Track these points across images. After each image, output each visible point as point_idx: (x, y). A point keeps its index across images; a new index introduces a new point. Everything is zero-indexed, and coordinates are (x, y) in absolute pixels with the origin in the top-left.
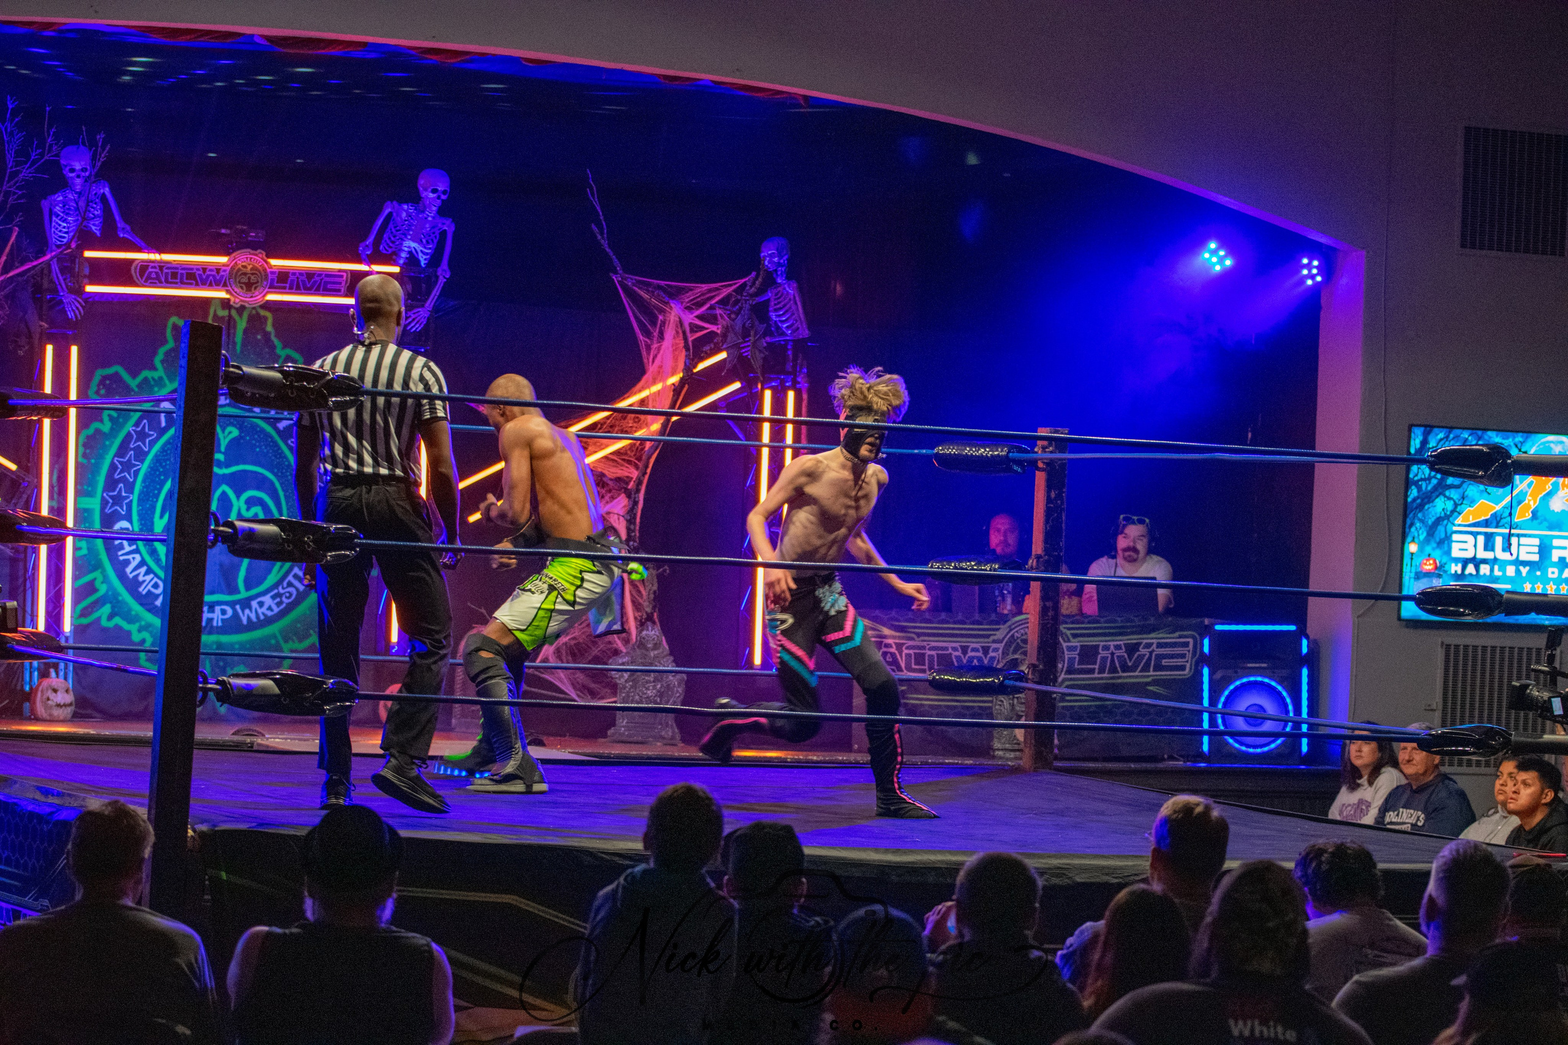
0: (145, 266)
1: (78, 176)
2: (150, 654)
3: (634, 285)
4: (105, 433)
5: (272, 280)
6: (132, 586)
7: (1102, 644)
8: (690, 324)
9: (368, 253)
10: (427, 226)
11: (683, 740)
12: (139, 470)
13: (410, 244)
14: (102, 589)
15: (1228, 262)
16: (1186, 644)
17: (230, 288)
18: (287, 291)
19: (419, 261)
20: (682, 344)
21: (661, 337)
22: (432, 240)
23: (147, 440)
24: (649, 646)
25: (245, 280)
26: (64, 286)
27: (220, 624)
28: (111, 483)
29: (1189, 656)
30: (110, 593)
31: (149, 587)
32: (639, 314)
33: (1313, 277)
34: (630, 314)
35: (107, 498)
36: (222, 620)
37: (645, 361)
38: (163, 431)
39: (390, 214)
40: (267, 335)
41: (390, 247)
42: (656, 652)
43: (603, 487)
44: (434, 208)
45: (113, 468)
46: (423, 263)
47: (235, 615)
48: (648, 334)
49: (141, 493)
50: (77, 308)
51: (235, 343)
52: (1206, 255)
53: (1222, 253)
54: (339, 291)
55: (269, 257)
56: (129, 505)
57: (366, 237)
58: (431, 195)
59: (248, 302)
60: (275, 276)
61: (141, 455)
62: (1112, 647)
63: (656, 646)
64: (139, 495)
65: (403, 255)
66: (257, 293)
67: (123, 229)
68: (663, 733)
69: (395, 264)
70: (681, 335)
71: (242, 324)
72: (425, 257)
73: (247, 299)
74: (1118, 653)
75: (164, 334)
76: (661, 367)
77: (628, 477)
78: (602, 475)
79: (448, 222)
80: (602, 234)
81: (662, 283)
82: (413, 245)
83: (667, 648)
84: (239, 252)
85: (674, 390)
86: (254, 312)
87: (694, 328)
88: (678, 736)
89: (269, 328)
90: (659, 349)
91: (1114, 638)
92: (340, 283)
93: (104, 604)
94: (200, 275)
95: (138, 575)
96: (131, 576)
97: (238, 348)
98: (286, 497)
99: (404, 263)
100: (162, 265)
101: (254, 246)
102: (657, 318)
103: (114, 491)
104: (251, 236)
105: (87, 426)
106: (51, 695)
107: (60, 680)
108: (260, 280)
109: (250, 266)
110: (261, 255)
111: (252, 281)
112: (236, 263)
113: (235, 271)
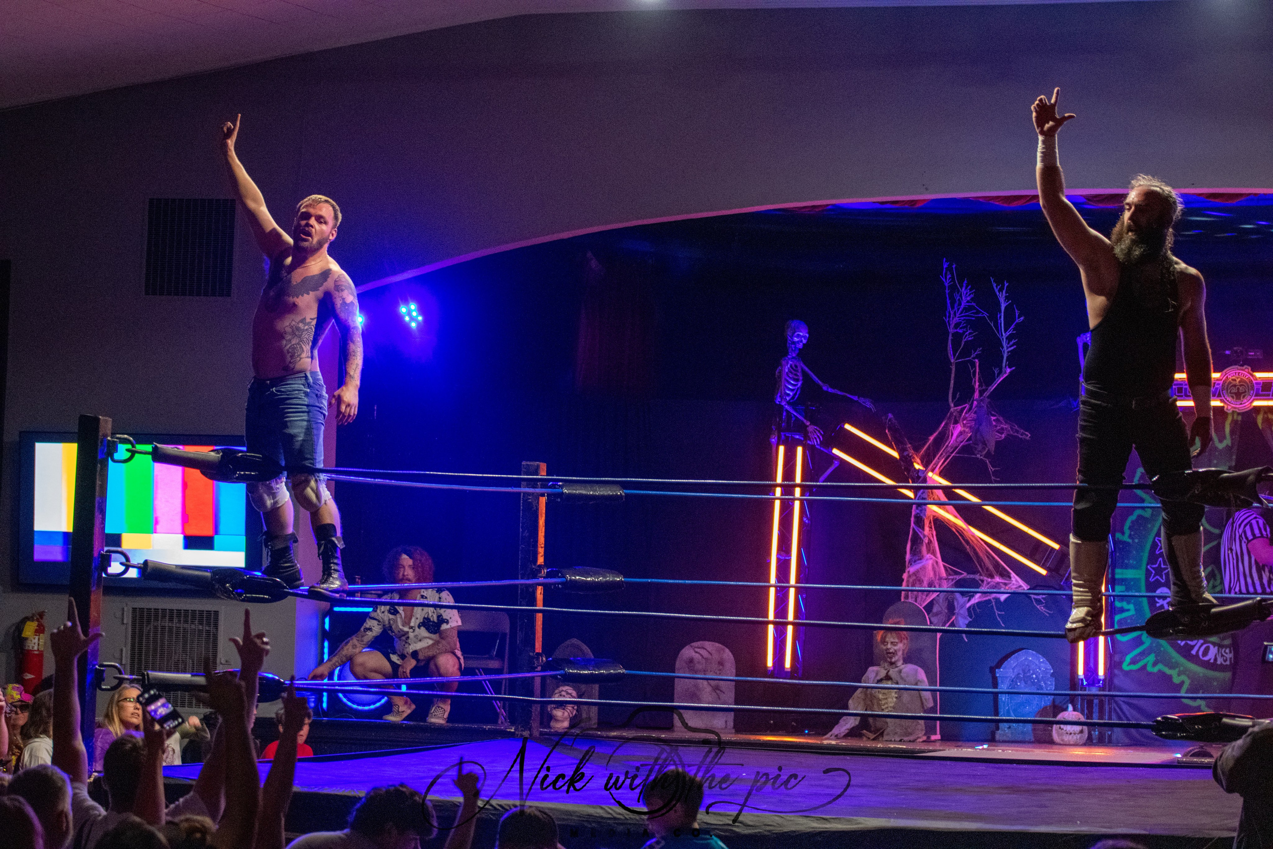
4: (1147, 518)
5: (1258, 390)
14: (1145, 642)
17: (1223, 398)
18: (1271, 397)
25: (1234, 390)
28: (1151, 558)
30: (1154, 645)
35: (1151, 569)
45: (1153, 545)
55: (1254, 371)
56: (1166, 575)
59: (1238, 408)
60: (1260, 387)
66: (1246, 401)
73: (1237, 406)
84: (1228, 369)
93: (1148, 655)
103: (1154, 563)
104: (1250, 355)
105: (1132, 514)
106: (1062, 726)
107: (1076, 713)
108: (1247, 390)
109: (1239, 379)
110: (1247, 370)
111: (1240, 391)
112: (1227, 377)
113: (1227, 384)
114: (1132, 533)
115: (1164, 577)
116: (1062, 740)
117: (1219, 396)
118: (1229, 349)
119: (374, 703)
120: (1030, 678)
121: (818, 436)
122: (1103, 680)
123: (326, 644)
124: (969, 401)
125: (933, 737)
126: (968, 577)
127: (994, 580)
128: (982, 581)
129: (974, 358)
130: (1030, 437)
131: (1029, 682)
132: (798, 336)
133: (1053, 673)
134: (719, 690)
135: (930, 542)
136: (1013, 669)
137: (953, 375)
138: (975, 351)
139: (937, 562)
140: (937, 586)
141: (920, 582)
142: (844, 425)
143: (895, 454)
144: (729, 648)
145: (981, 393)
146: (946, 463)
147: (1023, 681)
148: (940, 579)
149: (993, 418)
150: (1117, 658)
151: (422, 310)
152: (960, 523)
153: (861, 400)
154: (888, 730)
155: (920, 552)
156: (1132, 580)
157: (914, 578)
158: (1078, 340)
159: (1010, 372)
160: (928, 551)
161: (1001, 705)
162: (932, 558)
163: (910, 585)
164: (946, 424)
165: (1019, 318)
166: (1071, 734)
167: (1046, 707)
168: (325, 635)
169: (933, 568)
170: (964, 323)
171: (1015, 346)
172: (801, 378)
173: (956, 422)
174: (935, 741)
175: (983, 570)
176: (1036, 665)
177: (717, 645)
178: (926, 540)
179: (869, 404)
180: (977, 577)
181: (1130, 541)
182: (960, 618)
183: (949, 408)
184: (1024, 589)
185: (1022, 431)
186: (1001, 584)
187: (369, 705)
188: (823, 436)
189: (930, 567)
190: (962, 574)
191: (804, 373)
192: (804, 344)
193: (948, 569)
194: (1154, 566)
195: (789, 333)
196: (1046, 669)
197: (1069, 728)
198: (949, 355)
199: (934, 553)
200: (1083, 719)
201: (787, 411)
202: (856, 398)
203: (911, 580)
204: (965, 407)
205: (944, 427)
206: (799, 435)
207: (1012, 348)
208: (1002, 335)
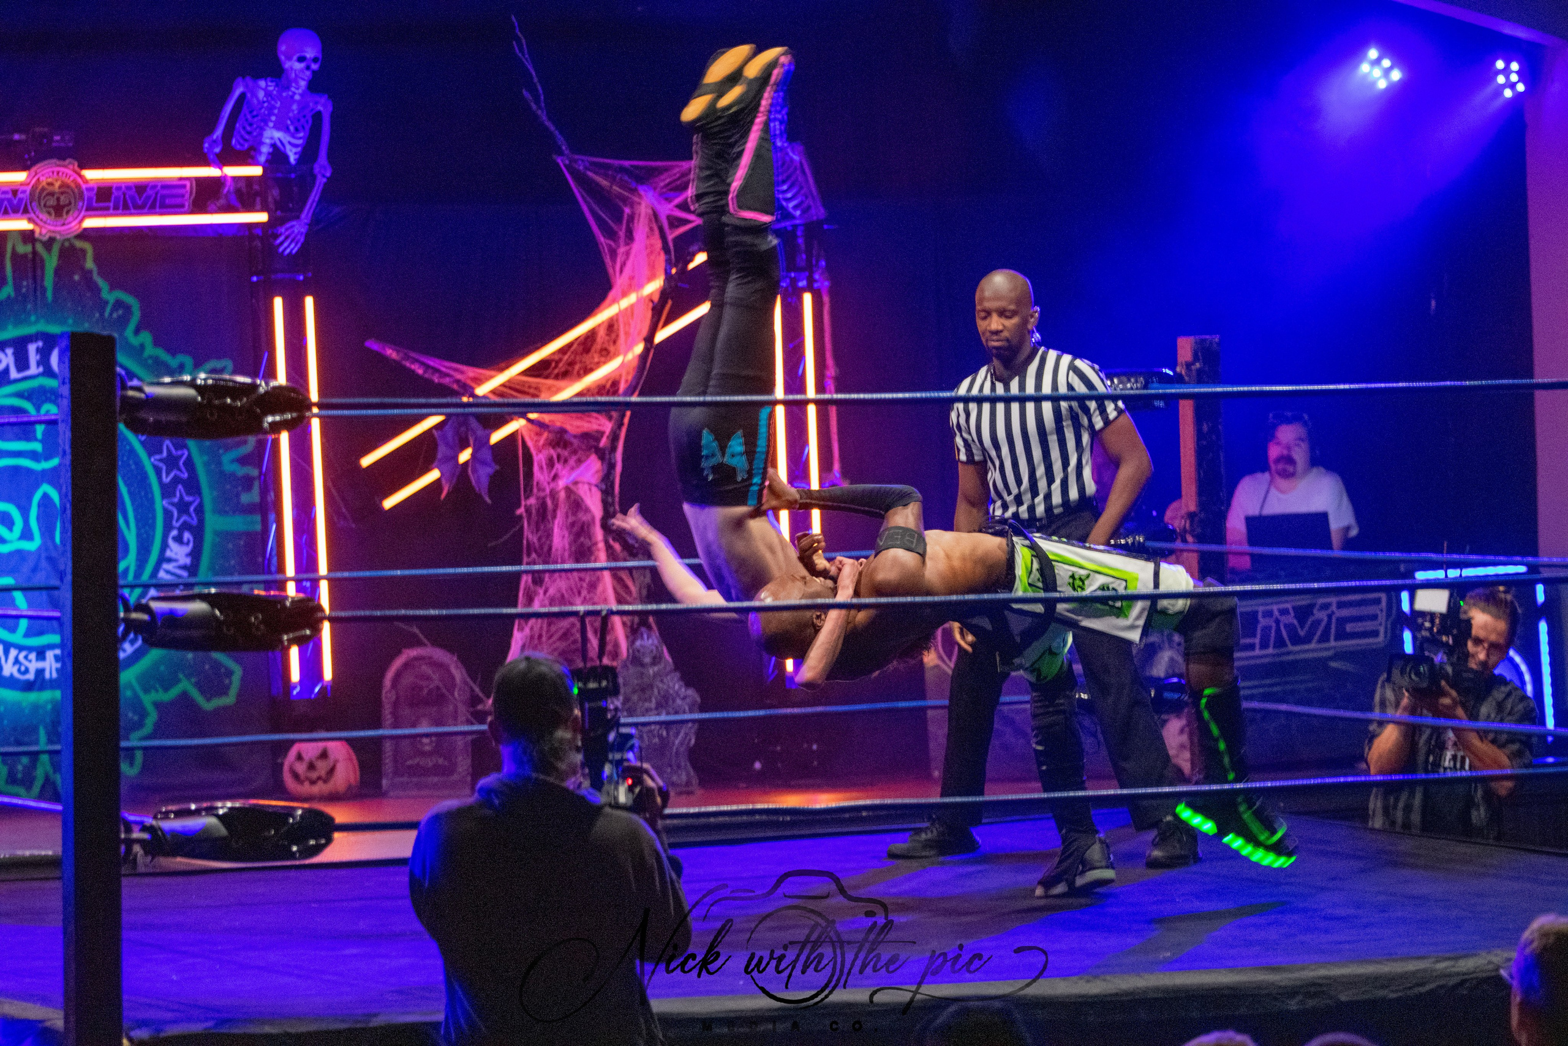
3: (586, 168)
5: (90, 199)
7: (1261, 609)
8: (668, 217)
9: (217, 150)
10: (295, 107)
11: (702, 783)
13: (273, 135)
15: (1396, 75)
16: (1378, 601)
17: (32, 215)
18: (111, 211)
19: (287, 157)
20: (658, 244)
21: (630, 237)
22: (303, 127)
24: (647, 660)
25: (52, 202)
27: (55, 675)
29: (1382, 617)
32: (597, 209)
33: (1513, 86)
34: (585, 209)
37: (611, 271)
39: (242, 96)
40: (87, 275)
41: (246, 140)
42: (656, 669)
43: (565, 447)
44: (303, 83)
46: (292, 159)
48: (612, 235)
52: (1365, 68)
53: (1386, 63)
54: (183, 206)
55: (83, 167)
57: (212, 130)
58: (298, 66)
59: (59, 232)
60: (93, 194)
62: (1276, 613)
63: (657, 659)
65: (265, 149)
66: (70, 218)
68: (675, 778)
69: (255, 163)
70: (657, 232)
71: (51, 262)
72: (294, 150)
73: (58, 229)
74: (1285, 619)
76: (632, 278)
77: (598, 431)
78: (562, 431)
79: (323, 101)
80: (537, 101)
81: (627, 163)
82: (278, 134)
83: (670, 660)
84: (39, 165)
85: (653, 309)
86: (67, 244)
87: (675, 223)
88: (695, 781)
89: (90, 264)
90: (628, 254)
91: (1279, 599)
92: (183, 196)
97: (49, 294)
98: (130, 492)
99: (267, 161)
101: (61, 154)
102: (622, 212)
104: (55, 141)
108: (73, 201)
109: (59, 183)
110: (71, 167)
111: (62, 203)
112: (38, 179)
113: (38, 191)
117: (26, 211)
118: (20, 132)
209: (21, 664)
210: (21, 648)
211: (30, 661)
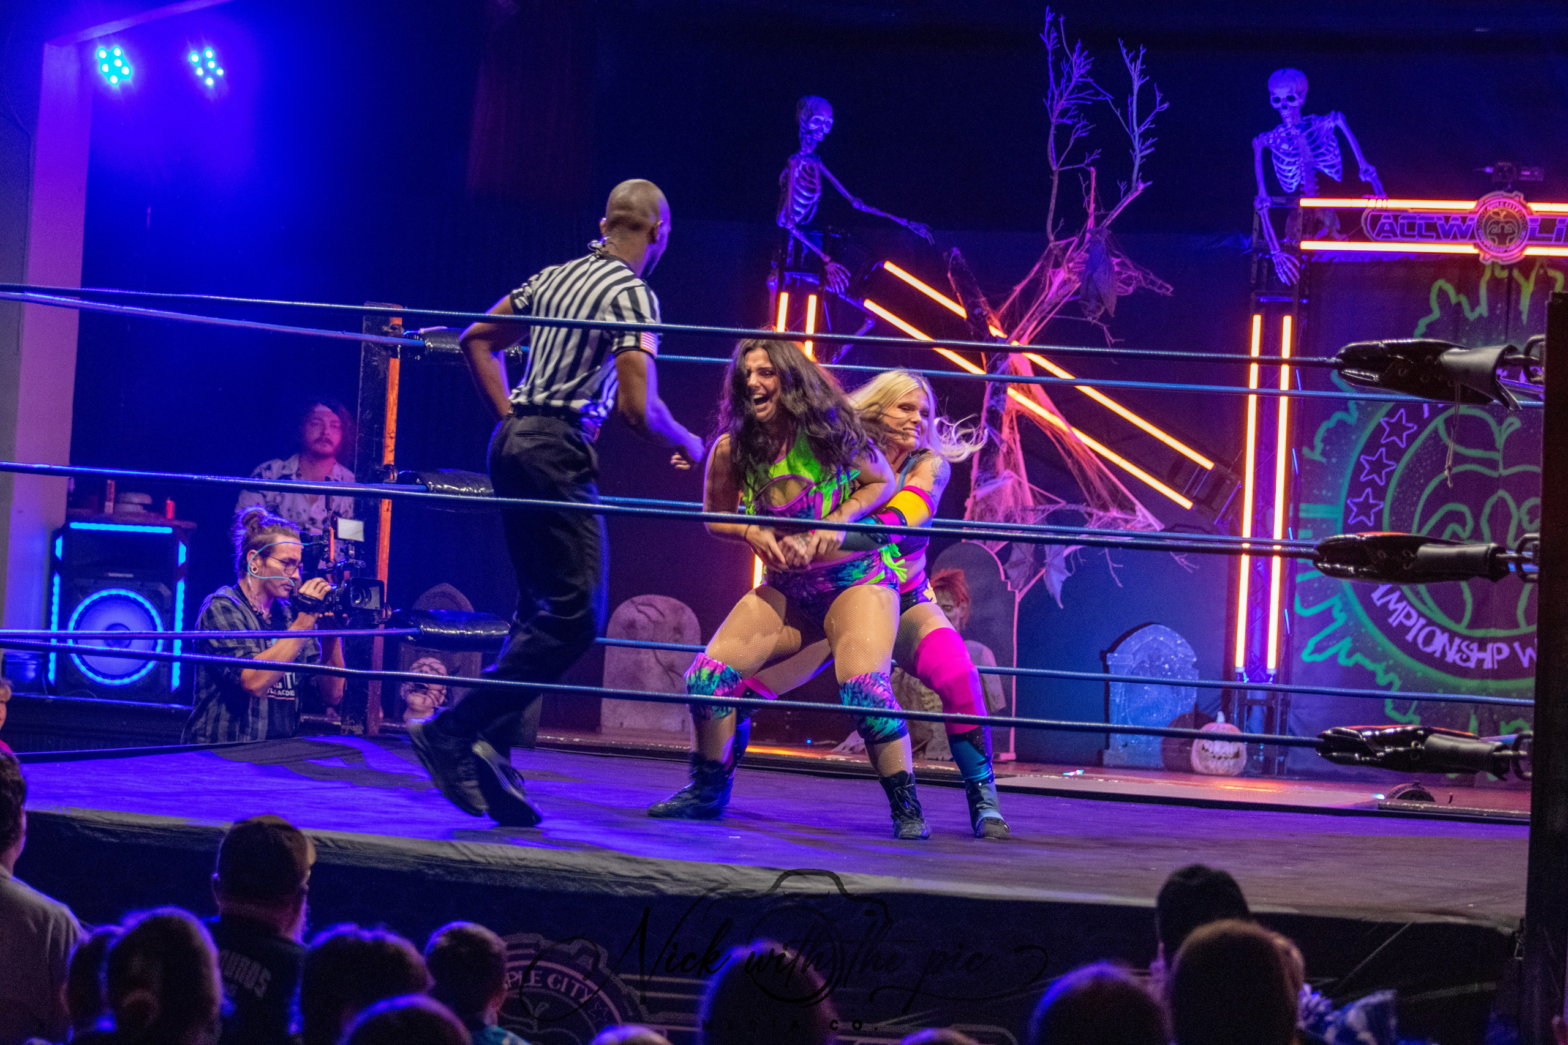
0: (1376, 216)
1: (1285, 107)
2: (1397, 701)
4: (1350, 426)
5: (1533, 230)
6: (1380, 616)
12: (1392, 472)
14: (1340, 618)
17: (1478, 241)
18: (1553, 242)
23: (1404, 435)
25: (1496, 230)
26: (1276, 243)
27: (1496, 667)
28: (1356, 488)
30: (1351, 624)
31: (1401, 617)
35: (1351, 505)
36: (1499, 662)
38: (1423, 424)
45: (1359, 468)
47: (1513, 655)
49: (1396, 500)
50: (1290, 270)
51: (1520, 313)
55: (1529, 199)
56: (1379, 515)
60: (1536, 225)
61: (1396, 454)
64: (1392, 505)
66: (1513, 245)
67: (1366, 171)
71: (1528, 289)
73: (1500, 255)
75: (1428, 300)
84: (1489, 196)
93: (1343, 638)
94: (1442, 226)
95: (1389, 602)
96: (1379, 603)
97: (1524, 317)
100: (1397, 214)
103: (1360, 496)
104: (1524, 176)
105: (1328, 417)
106: (1207, 744)
107: (1229, 726)
108: (1516, 231)
109: (1504, 213)
110: (1517, 199)
111: (1506, 232)
112: (1486, 209)
113: (1484, 219)
114: (1328, 448)
115: (1372, 518)
116: (1207, 767)
117: (1472, 237)
118: (1491, 165)
119: (129, 675)
120: (1161, 669)
121: (842, 280)
122: (1274, 676)
123: (57, 580)
124: (1079, 232)
125: (1004, 756)
126: (1068, 508)
127: (1108, 514)
128: (1091, 515)
129: (1088, 165)
130: (1172, 293)
131: (1158, 675)
132: (817, 121)
133: (1196, 662)
134: (673, 671)
135: (1010, 451)
136: (1134, 654)
137: (1054, 191)
138: (1091, 153)
139: (1020, 483)
140: (1019, 520)
141: (992, 511)
142: (883, 264)
143: (961, 311)
144: (690, 606)
145: (1099, 220)
146: (1039, 329)
147: (1149, 674)
148: (1024, 509)
149: (1115, 261)
150: (1296, 642)
151: (224, 59)
152: (1058, 422)
153: (912, 226)
154: (934, 741)
155: (994, 465)
156: (1323, 521)
157: (984, 506)
158: (1256, 142)
159: (1145, 190)
160: (1008, 464)
161: (1113, 709)
162: (1011, 477)
163: (976, 518)
164: (1042, 268)
165: (1162, 102)
166: (1220, 758)
167: (1184, 716)
168: (55, 565)
169: (1014, 493)
170: (1075, 110)
171: (1153, 149)
172: (818, 188)
173: (1057, 265)
174: (1006, 762)
175: (1092, 499)
176: (1171, 649)
177: (673, 601)
178: (1005, 450)
179: (923, 232)
180: (1082, 508)
181: (1324, 460)
182: (1052, 572)
183: (1048, 242)
184: (1155, 530)
185: (1160, 282)
186: (1119, 521)
187: (121, 677)
188: (850, 280)
189: (1009, 491)
190: (1059, 503)
191: (825, 181)
192: (825, 135)
193: (1039, 497)
194: (1356, 500)
195: (802, 115)
196: (1186, 656)
197: (1217, 747)
198: (1050, 159)
199: (1015, 468)
200: (1237, 732)
201: (794, 238)
202: (903, 222)
203: (978, 510)
204: (1073, 241)
205: (1038, 272)
206: (812, 277)
207: (1148, 151)
208: (1133, 131)
209: (1463, 652)
210: (1464, 638)
211: (1472, 650)
